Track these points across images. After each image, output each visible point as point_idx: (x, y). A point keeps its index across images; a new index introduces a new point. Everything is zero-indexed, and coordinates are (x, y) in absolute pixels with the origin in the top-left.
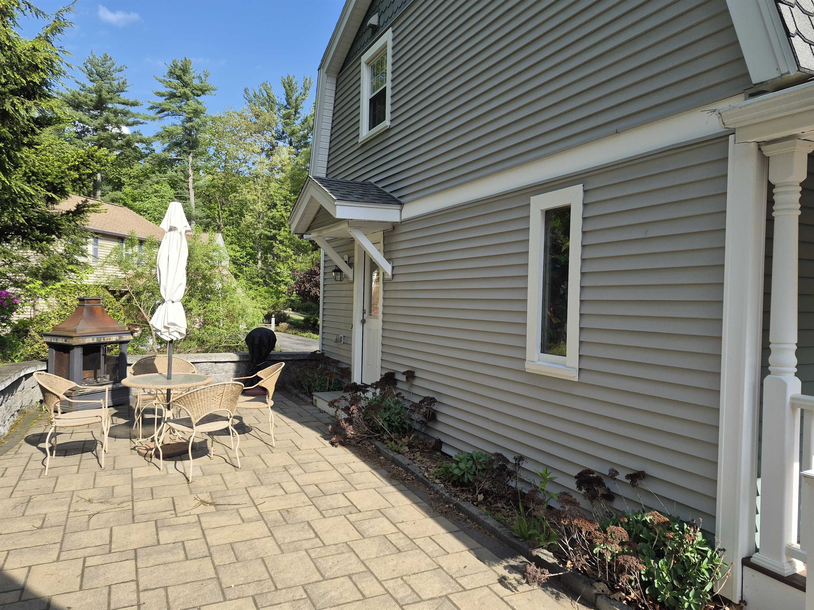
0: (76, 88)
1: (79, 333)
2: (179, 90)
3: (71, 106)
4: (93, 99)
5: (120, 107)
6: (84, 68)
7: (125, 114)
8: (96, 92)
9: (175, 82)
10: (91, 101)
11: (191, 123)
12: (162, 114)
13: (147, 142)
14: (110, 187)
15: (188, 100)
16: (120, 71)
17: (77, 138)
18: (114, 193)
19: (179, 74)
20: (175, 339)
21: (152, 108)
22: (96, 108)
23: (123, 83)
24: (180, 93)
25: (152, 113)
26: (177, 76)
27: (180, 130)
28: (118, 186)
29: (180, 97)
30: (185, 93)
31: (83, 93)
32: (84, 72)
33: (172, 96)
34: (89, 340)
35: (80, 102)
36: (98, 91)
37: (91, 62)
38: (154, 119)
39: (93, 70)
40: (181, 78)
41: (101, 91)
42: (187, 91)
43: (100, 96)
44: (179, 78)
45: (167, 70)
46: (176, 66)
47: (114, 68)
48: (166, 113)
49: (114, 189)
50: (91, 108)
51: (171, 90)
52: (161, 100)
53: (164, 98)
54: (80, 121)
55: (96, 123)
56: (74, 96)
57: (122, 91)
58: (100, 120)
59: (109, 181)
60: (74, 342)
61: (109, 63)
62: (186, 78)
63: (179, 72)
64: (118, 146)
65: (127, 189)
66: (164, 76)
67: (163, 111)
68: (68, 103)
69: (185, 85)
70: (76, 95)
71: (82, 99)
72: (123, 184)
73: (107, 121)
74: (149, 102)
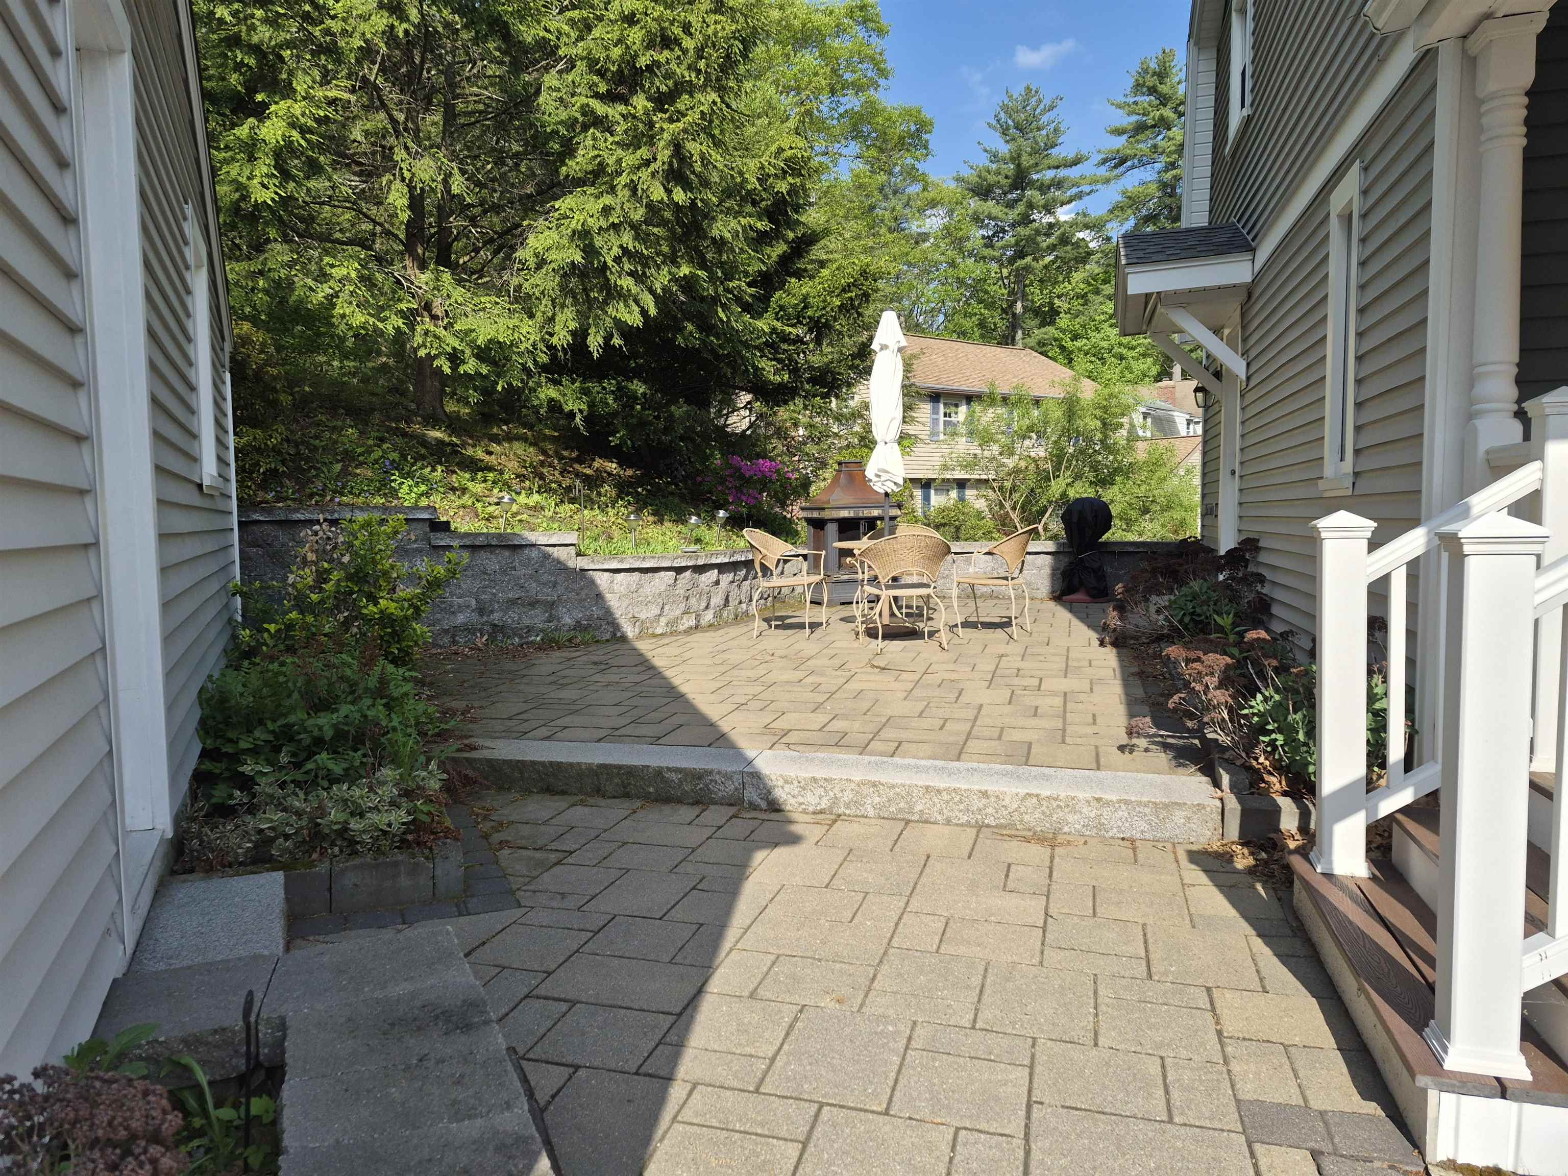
0: (983, 161)
1: (833, 504)
2: (1152, 115)
3: (978, 195)
4: (1010, 174)
5: (1049, 174)
6: (994, 123)
7: (1058, 184)
8: (1013, 159)
9: (1145, 100)
10: (1007, 177)
11: (1174, 172)
12: (1122, 169)
13: (1096, 226)
14: (1037, 321)
15: (1169, 129)
16: (1051, 108)
17: (986, 246)
18: (1043, 330)
19: (1151, 84)
20: (889, 491)
21: (1104, 161)
22: (1014, 186)
23: (1056, 130)
24: (1154, 118)
25: (1103, 171)
26: (1149, 89)
27: (1153, 188)
28: (1049, 316)
29: (1154, 126)
30: (1162, 119)
31: (994, 166)
32: (995, 128)
33: (1141, 128)
34: (844, 514)
35: (989, 185)
36: (1016, 158)
37: (1005, 108)
38: (1107, 181)
39: (1010, 122)
40: (1156, 91)
41: (1019, 156)
42: (1168, 113)
43: (1019, 165)
44: (1152, 91)
45: (1131, 82)
46: (1146, 71)
47: (1042, 106)
48: (1129, 163)
49: (1042, 325)
50: (1006, 189)
51: (1139, 117)
52: (1120, 142)
53: (1125, 137)
54: (990, 218)
55: (1013, 215)
56: (980, 177)
57: (1052, 147)
58: (1020, 208)
59: (1037, 312)
60: (827, 514)
61: (1033, 101)
62: (1164, 89)
63: (1151, 81)
64: (1048, 247)
65: (1063, 321)
66: (1126, 96)
67: (1123, 161)
68: (973, 191)
69: (1164, 100)
70: (984, 174)
71: (992, 178)
72: (1058, 313)
73: (1031, 206)
74: (1099, 152)
